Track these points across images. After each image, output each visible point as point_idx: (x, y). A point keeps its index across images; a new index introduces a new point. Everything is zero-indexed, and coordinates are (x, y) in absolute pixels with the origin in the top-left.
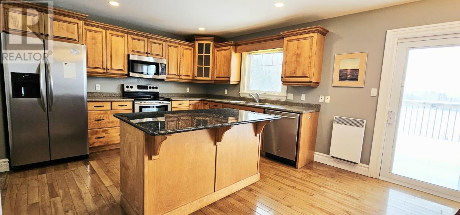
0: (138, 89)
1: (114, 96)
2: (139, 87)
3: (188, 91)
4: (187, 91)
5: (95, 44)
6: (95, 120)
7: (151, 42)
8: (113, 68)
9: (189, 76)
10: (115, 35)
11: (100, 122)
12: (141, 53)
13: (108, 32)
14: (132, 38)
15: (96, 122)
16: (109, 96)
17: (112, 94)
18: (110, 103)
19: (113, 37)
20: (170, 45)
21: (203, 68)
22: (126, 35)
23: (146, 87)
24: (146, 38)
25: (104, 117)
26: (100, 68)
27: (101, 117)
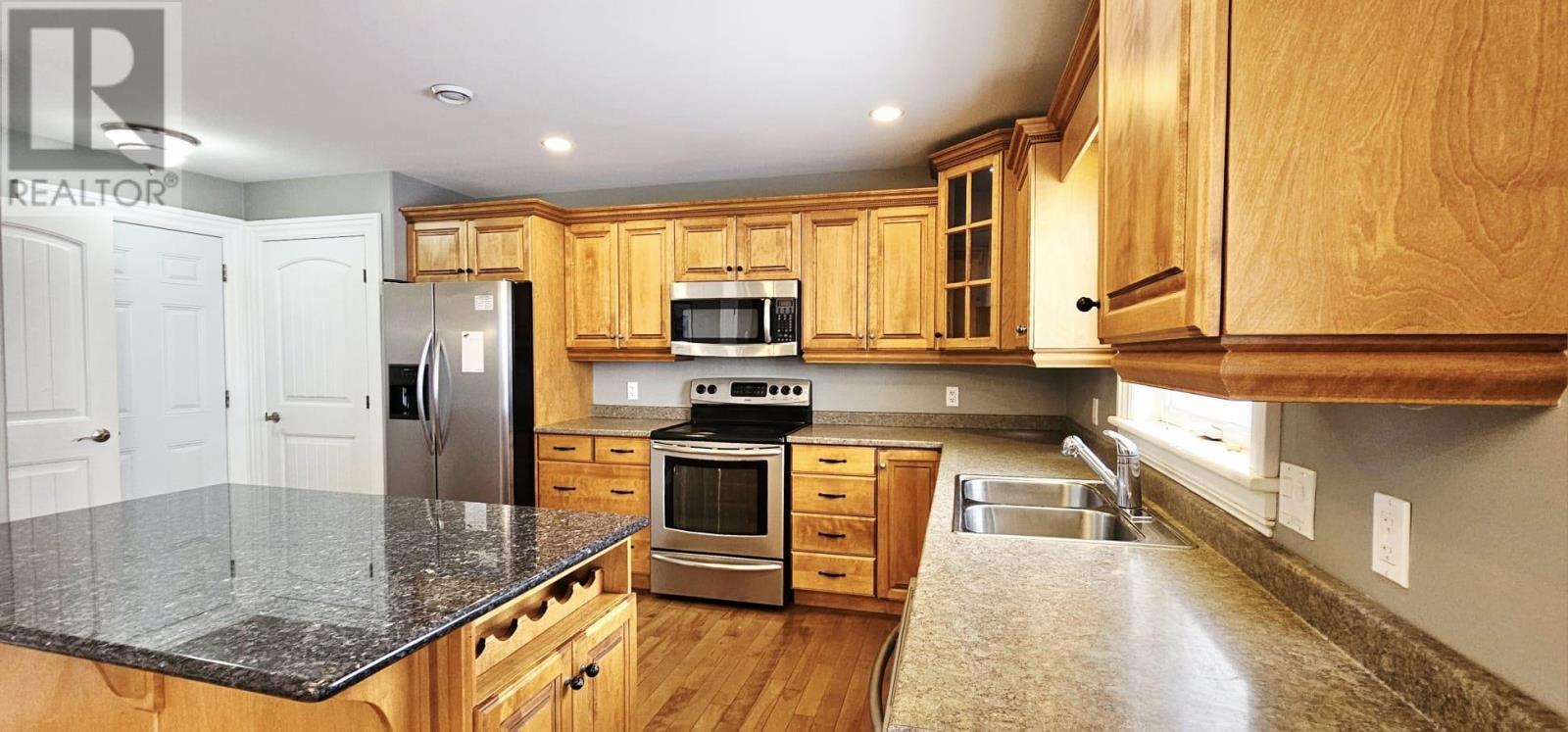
0: (733, 394)
1: (669, 416)
2: (738, 388)
3: (956, 404)
4: (949, 403)
5: (594, 269)
6: (555, 488)
7: (748, 226)
8: (637, 331)
9: (918, 336)
10: (641, 232)
11: (566, 494)
12: (716, 270)
13: (623, 226)
14: (686, 227)
15: (557, 493)
16: (656, 416)
17: (665, 410)
18: (589, 440)
19: (636, 241)
20: (821, 221)
21: (968, 292)
22: (669, 224)
23: (757, 388)
24: (729, 216)
25: (574, 480)
26: (604, 337)
27: (567, 482)
